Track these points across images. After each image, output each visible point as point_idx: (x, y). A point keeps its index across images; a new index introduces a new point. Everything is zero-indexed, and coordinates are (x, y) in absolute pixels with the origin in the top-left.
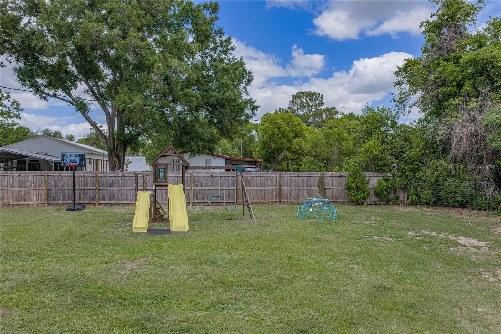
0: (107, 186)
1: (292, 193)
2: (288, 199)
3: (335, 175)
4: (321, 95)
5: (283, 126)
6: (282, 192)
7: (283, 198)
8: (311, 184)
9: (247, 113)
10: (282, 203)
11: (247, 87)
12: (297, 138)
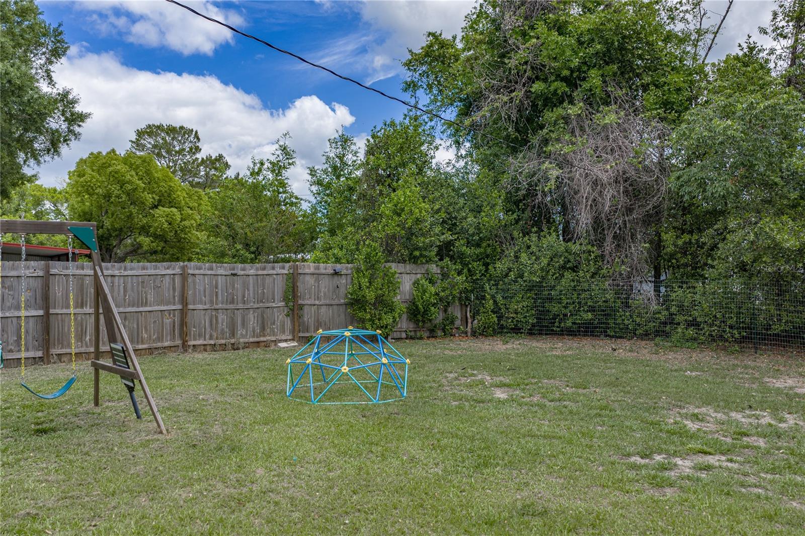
1: (217, 320)
2: (207, 337)
3: (323, 271)
4: (194, 133)
5: (129, 179)
6: (189, 319)
7: (194, 336)
8: (266, 296)
9: (54, 128)
10: (190, 350)
11: (50, 67)
12: (163, 206)
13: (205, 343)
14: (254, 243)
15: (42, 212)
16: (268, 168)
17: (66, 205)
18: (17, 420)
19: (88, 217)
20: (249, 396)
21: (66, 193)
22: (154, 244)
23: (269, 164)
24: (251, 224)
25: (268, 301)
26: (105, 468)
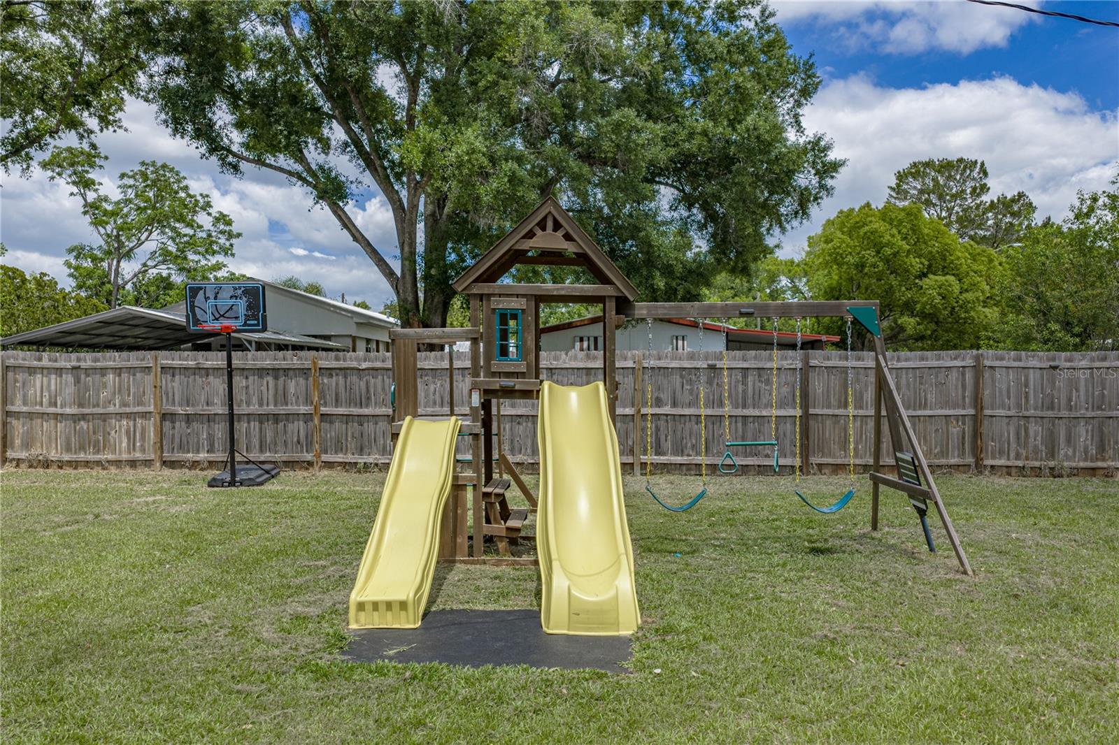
0: (350, 402)
1: (1027, 432)
2: (1012, 455)
4: (979, 165)
5: (888, 240)
6: (985, 428)
7: (992, 453)
8: (1107, 400)
9: (802, 185)
10: (987, 472)
11: (799, 110)
12: (935, 274)
13: (1009, 463)
14: (1080, 321)
15: (777, 291)
16: (1105, 205)
17: (804, 280)
18: (788, 534)
19: (837, 294)
20: (1089, 542)
21: (805, 264)
22: (921, 327)
23: (1106, 199)
24: (1076, 292)
25: (1110, 407)
26: (901, 604)
